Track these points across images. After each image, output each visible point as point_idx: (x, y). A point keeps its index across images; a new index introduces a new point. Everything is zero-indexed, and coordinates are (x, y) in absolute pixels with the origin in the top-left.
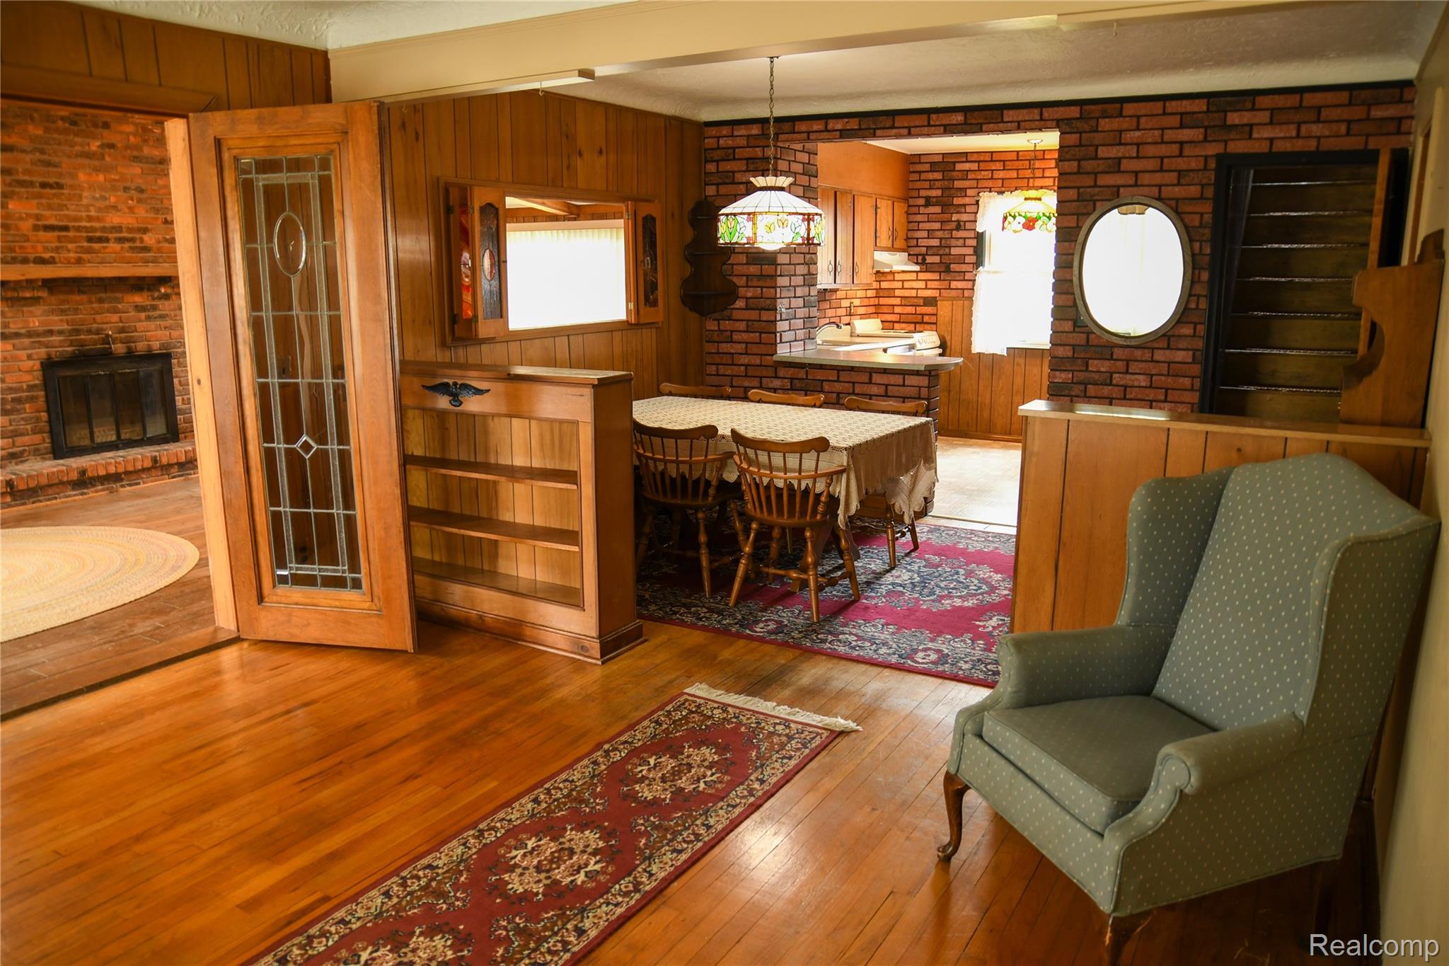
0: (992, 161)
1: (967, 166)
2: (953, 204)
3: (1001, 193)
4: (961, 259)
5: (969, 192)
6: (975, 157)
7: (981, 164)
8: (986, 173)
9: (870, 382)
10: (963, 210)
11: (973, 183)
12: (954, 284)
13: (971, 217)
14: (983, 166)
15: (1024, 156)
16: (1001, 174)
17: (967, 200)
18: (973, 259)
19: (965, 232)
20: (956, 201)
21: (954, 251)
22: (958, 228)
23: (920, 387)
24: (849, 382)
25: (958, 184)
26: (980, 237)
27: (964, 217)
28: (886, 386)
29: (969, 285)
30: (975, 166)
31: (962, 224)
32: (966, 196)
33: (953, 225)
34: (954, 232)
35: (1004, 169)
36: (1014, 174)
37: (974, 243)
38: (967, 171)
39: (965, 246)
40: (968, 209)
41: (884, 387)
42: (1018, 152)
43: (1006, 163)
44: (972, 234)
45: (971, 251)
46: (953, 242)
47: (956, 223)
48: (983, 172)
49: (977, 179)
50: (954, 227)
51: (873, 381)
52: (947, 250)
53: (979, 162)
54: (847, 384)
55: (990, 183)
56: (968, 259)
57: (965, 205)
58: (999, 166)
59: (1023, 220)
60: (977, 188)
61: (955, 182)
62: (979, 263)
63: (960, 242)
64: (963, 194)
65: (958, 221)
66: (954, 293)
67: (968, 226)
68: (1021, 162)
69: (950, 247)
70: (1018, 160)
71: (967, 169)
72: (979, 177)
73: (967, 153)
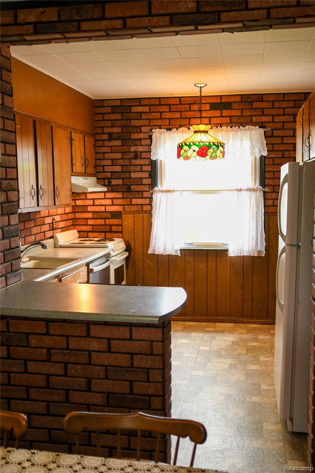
0: (160, 105)
1: (140, 109)
2: (131, 139)
3: (169, 129)
4: (139, 182)
5: (144, 129)
6: (146, 102)
7: (152, 107)
8: (156, 114)
9: (88, 336)
10: (139, 143)
11: (146, 122)
12: (134, 201)
13: (146, 149)
14: (153, 109)
15: (185, 101)
16: (168, 115)
17: (142, 136)
18: (149, 181)
19: (142, 160)
20: (133, 136)
21: (133, 175)
22: (136, 157)
23: (152, 341)
24: (61, 335)
25: (134, 123)
26: (154, 164)
27: (140, 149)
28: (109, 340)
29: (147, 201)
30: (147, 109)
31: (139, 154)
32: (141, 132)
33: (132, 155)
34: (133, 161)
35: (170, 111)
36: (178, 115)
37: (148, 168)
38: (141, 113)
39: (142, 171)
40: (143, 142)
41: (106, 341)
42: (180, 98)
43: (172, 107)
44: (147, 162)
45: (146, 175)
46: (132, 168)
47: (134, 153)
48: (153, 114)
49: (149, 119)
50: (133, 157)
51: (92, 333)
52: (128, 174)
53: (150, 106)
54: (58, 338)
55: (160, 122)
56: (144, 182)
57: (140, 140)
58: (166, 109)
59: (197, 149)
60: (149, 126)
61: (132, 121)
62: (154, 184)
63: (138, 168)
64: (139, 131)
65: (135, 152)
66: (135, 208)
67: (144, 155)
68: (183, 106)
69: (130, 172)
70: (180, 104)
71: (141, 111)
72: (151, 118)
73: (140, 99)
